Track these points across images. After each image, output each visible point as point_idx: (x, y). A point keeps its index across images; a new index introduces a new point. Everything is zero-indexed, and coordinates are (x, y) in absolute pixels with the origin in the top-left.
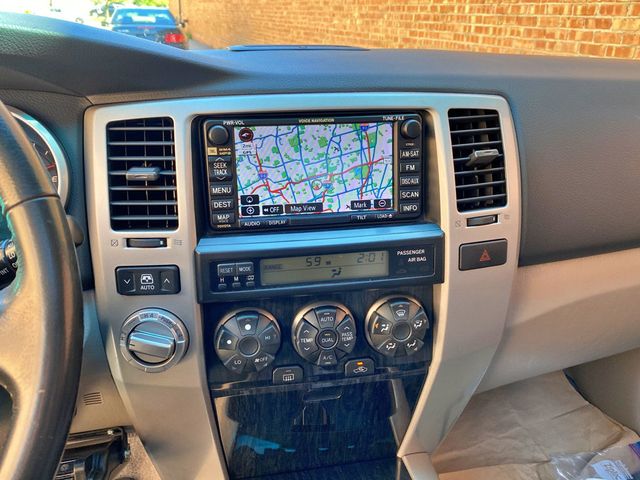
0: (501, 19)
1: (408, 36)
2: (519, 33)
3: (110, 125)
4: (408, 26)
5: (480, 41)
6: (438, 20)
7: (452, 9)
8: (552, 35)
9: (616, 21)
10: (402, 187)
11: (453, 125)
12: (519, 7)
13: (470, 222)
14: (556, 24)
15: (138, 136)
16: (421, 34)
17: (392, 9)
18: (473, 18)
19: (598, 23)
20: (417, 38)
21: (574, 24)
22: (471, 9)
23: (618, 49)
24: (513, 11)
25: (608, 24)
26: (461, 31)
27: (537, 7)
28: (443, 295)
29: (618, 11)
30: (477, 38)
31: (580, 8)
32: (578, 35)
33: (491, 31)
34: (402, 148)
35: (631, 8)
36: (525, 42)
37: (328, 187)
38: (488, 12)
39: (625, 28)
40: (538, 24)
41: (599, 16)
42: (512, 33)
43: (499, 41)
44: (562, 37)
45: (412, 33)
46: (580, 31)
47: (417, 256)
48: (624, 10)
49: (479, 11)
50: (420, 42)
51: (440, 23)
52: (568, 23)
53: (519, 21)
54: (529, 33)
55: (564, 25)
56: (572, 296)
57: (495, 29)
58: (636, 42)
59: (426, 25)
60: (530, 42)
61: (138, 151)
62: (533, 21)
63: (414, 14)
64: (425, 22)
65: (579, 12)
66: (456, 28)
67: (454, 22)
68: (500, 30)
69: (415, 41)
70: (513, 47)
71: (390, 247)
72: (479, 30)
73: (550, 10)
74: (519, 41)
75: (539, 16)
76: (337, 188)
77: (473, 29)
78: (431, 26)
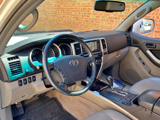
0: (68, 15)
1: (46, 17)
2: (72, 17)
3: (74, 44)
4: (46, 15)
5: (64, 19)
6: (53, 14)
7: (57, 12)
8: (79, 18)
9: (91, 16)
10: (98, 48)
11: (102, 41)
12: (72, 12)
13: (104, 50)
14: (79, 16)
15: (77, 45)
16: (50, 17)
17: (41, 11)
18: (62, 14)
19: (87, 16)
20: (49, 18)
21: (83, 16)
22: (61, 12)
23: (92, 21)
24: (70, 13)
25: (89, 16)
26: (59, 17)
27: (75, 12)
28: (102, 58)
29: (91, 14)
30: (63, 18)
31: (83, 13)
32: (84, 18)
33: (66, 17)
34: (98, 44)
35: (93, 14)
36: (74, 19)
37: (92, 48)
38: (65, 13)
39: (92, 17)
40: (76, 16)
41: (87, 15)
42: (71, 17)
43: (68, 19)
44: (81, 18)
45: (47, 17)
46: (84, 17)
47: (100, 54)
48: (92, 14)
49: (63, 13)
50: (50, 19)
51: (54, 15)
52: (82, 16)
53: (72, 15)
54: (74, 17)
55: (81, 16)
56: (111, 57)
57: (67, 17)
58: (94, 20)
59: (51, 15)
60: (75, 19)
61: (77, 47)
62: (75, 15)
63: (47, 13)
64: (50, 14)
65: (84, 14)
66: (58, 16)
67: (57, 15)
68: (68, 17)
69: (48, 18)
70: (71, 20)
71: (98, 54)
72: (63, 16)
73: (78, 13)
74: (72, 19)
75: (76, 14)
76: (93, 48)
77: (62, 16)
78: (52, 15)
